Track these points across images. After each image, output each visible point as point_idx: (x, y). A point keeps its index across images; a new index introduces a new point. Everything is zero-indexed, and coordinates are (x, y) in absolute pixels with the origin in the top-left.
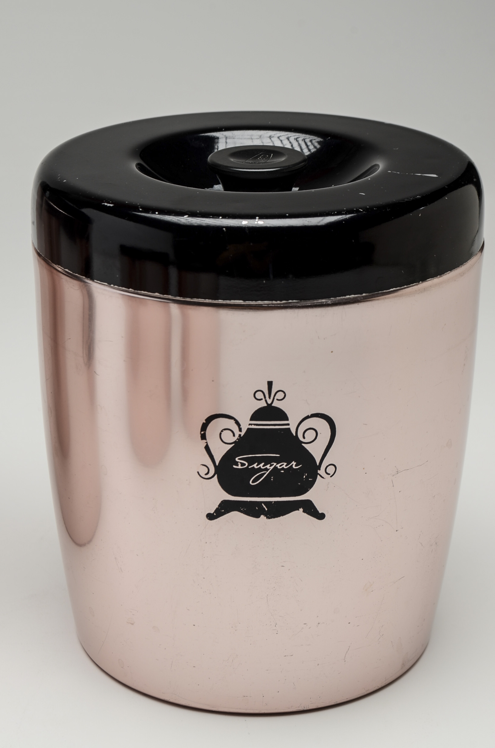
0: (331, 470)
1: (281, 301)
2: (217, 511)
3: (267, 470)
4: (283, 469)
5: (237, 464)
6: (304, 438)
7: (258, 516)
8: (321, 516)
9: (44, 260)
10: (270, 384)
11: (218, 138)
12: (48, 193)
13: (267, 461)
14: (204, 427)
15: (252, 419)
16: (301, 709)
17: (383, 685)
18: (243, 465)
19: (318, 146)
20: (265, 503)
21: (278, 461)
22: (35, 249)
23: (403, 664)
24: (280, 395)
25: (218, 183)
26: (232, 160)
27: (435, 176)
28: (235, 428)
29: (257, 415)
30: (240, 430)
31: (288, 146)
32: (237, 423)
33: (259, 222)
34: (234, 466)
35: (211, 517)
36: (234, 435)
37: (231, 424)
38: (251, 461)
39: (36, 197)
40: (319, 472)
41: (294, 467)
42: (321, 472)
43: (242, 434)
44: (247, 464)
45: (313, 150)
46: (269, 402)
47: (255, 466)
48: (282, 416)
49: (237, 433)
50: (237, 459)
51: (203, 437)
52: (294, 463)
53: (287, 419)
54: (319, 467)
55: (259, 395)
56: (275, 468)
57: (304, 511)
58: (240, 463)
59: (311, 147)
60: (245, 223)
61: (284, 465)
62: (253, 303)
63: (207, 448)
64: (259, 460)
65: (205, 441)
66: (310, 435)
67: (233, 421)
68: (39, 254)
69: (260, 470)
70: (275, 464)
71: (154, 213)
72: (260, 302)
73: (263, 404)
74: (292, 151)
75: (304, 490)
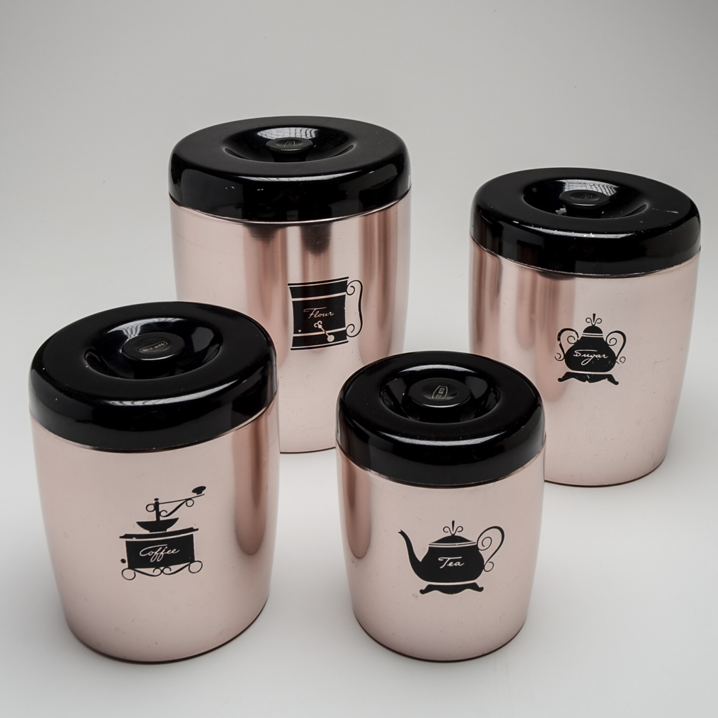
0: (623, 360)
1: (602, 274)
2: (564, 377)
3: (590, 358)
4: (598, 358)
5: (575, 354)
6: (610, 342)
7: (584, 381)
8: (616, 383)
9: (477, 243)
10: (594, 315)
11: (565, 183)
12: (481, 211)
13: (591, 353)
14: (560, 334)
15: (585, 332)
16: (600, 484)
17: (643, 475)
18: (578, 354)
19: (615, 192)
20: (589, 375)
21: (596, 353)
22: (472, 236)
23: (654, 465)
24: (599, 321)
25: (563, 207)
26: (572, 198)
27: (676, 212)
28: (575, 336)
29: (587, 330)
30: (578, 337)
31: (600, 191)
32: (577, 333)
33: (592, 236)
34: (574, 355)
35: (560, 380)
36: (575, 339)
37: (574, 334)
38: (583, 353)
39: (474, 211)
40: (617, 360)
41: (604, 357)
42: (618, 360)
43: (579, 339)
44: (580, 354)
45: (613, 194)
46: (593, 324)
47: (585, 355)
48: (599, 331)
49: (576, 338)
50: (575, 352)
51: (559, 339)
52: (604, 355)
53: (601, 332)
54: (617, 358)
55: (589, 320)
56: (595, 357)
57: (608, 380)
58: (577, 354)
59: (611, 192)
60: (585, 235)
61: (599, 356)
62: (588, 275)
63: (561, 345)
64: (587, 353)
65: (559, 342)
66: (613, 342)
67: (574, 333)
68: (474, 240)
69: (587, 358)
70: (594, 355)
71: (540, 228)
72: (591, 275)
73: (590, 325)
74: (602, 194)
75: (609, 369)
